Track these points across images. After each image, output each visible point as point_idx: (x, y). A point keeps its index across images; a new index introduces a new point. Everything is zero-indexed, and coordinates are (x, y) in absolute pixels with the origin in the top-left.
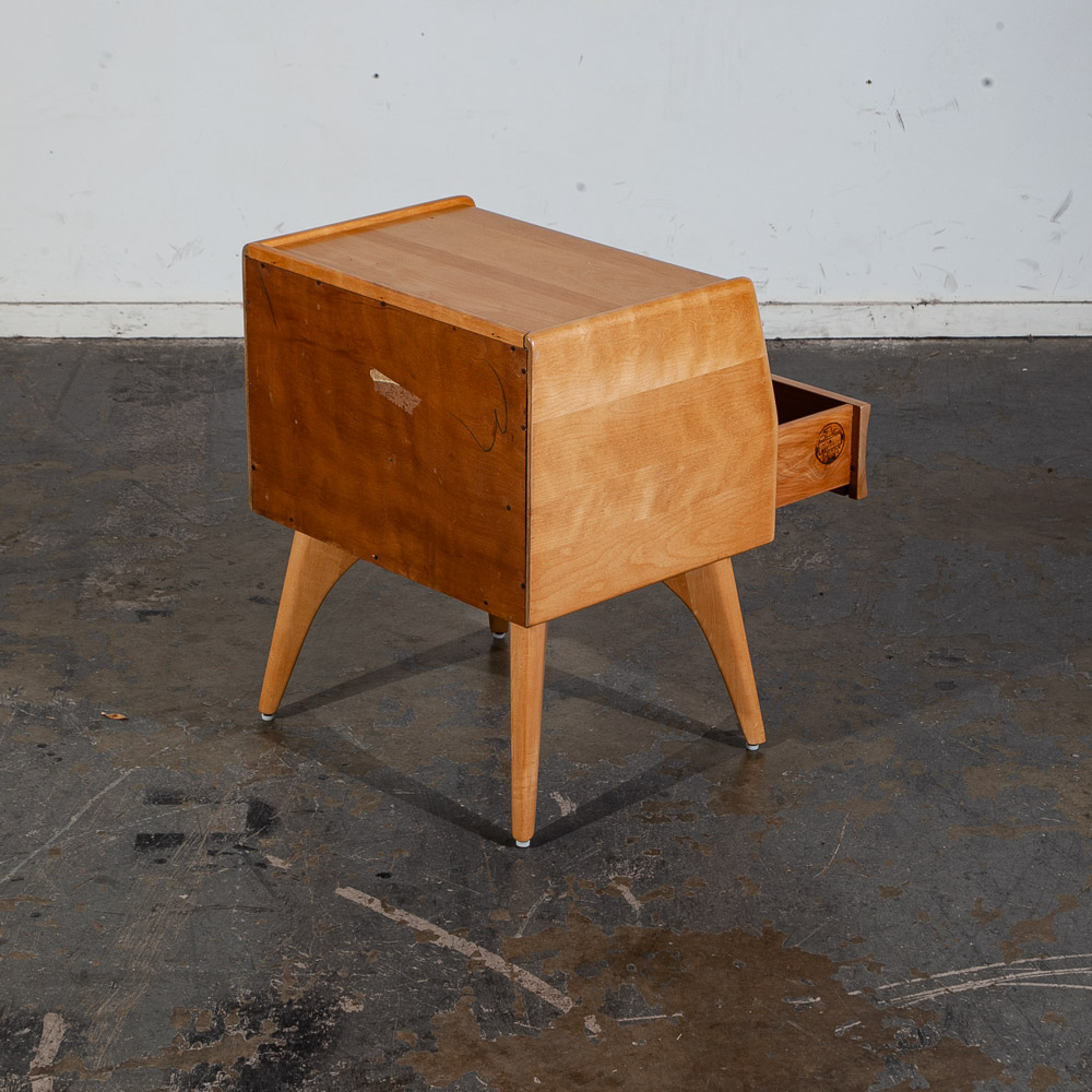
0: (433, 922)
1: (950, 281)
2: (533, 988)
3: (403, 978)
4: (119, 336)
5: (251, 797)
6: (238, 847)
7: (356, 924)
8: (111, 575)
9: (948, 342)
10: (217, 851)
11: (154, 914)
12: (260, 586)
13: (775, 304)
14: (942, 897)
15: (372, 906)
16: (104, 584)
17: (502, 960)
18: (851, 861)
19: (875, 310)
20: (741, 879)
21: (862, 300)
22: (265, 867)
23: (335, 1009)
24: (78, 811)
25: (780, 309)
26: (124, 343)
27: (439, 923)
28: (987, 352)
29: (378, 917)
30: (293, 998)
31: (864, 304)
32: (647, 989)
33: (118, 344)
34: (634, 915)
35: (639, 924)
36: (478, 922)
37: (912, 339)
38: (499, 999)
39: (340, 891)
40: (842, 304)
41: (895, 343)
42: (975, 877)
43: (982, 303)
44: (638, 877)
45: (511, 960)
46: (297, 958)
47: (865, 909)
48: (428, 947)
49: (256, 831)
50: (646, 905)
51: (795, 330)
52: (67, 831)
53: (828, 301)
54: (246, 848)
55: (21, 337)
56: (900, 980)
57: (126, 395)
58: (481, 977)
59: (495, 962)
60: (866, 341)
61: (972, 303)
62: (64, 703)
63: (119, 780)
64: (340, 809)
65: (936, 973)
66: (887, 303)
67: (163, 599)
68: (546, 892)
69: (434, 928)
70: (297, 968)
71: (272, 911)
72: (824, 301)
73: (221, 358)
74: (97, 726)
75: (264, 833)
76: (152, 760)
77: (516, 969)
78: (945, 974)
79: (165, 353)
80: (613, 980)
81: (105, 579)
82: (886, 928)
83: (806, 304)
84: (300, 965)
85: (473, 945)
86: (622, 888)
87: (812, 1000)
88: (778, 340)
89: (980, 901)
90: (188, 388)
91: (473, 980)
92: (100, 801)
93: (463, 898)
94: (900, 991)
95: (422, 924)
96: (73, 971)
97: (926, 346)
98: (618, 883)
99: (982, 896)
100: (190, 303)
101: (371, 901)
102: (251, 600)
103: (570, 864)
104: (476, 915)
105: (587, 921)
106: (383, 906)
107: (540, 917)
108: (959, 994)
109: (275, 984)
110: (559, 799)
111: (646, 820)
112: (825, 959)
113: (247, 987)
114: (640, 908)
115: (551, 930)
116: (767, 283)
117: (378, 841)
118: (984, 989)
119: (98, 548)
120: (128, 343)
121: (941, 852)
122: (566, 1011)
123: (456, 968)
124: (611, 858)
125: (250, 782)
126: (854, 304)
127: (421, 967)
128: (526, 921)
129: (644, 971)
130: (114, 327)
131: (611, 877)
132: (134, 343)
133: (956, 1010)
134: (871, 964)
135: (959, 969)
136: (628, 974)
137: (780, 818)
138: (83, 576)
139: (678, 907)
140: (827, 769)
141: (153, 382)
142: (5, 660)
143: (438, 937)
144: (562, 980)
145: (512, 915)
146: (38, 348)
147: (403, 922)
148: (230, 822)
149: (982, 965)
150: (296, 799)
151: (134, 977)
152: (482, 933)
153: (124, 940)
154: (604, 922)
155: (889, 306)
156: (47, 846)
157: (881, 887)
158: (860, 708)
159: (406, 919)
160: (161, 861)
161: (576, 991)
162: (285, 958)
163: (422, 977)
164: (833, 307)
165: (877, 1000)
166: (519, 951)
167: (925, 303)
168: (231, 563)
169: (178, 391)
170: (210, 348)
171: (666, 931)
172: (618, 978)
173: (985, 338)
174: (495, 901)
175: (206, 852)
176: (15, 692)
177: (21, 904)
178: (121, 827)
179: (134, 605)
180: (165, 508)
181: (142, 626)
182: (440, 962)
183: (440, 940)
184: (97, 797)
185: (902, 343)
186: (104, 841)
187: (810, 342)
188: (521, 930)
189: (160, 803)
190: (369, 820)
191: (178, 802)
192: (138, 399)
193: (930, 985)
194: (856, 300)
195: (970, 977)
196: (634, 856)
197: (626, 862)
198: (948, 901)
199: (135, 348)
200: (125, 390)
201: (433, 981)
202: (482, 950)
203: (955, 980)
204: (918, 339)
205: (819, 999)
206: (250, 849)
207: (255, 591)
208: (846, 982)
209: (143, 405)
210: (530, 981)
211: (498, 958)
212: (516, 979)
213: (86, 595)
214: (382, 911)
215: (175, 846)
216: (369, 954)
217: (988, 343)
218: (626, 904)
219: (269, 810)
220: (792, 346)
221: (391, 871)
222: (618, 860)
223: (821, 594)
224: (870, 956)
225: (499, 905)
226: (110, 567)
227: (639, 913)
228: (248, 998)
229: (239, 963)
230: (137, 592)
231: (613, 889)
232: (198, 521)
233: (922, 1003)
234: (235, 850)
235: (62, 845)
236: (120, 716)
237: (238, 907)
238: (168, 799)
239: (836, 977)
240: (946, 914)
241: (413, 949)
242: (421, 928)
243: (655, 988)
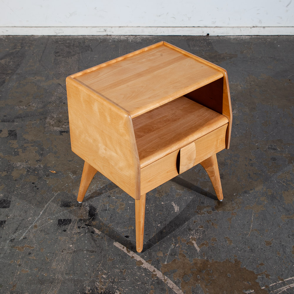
0: (141, 257)
1: (260, 21)
2: (171, 287)
3: (134, 282)
4: (57, 35)
5: (90, 204)
7: (119, 257)
8: (53, 117)
9: (259, 37)
11: (63, 253)
13: (217, 27)
14: (283, 245)
15: (124, 250)
16: (51, 121)
17: (162, 274)
18: (256, 230)
19: (242, 29)
20: (226, 238)
21: (239, 26)
22: (94, 233)
24: (42, 210)
25: (219, 28)
27: (143, 257)
28: (269, 40)
29: (126, 255)
30: (102, 291)
31: (239, 27)
32: (204, 286)
33: (57, 37)
34: (197, 254)
35: (199, 258)
36: (154, 257)
37: (250, 36)
38: (161, 291)
39: (115, 244)
41: (246, 37)
42: (291, 237)
44: (198, 237)
45: (164, 274)
46: (103, 273)
47: (262, 250)
48: (140, 268)
49: (91, 218)
50: (201, 249)
51: (222, 34)
52: (39, 218)
54: (88, 225)
55: (33, 35)
56: (275, 282)
57: (58, 54)
58: (156, 281)
59: (159, 274)
60: (239, 36)
62: (40, 166)
63: (54, 197)
64: (114, 209)
65: (285, 279)
66: (245, 27)
67: (66, 127)
68: (173, 244)
69: (142, 260)
70: (103, 278)
71: (96, 252)
72: (229, 26)
73: (82, 42)
74: (48, 175)
75: (93, 219)
76: (63, 189)
77: (166, 277)
78: (288, 279)
79: (68, 40)
81: (52, 119)
82: (269, 259)
83: (225, 27)
84: (104, 276)
85: (153, 267)
86: (194, 242)
87: (251, 291)
88: (218, 36)
90: (74, 52)
91: (153, 283)
92: (48, 206)
93: (149, 246)
94: (276, 287)
95: (138, 258)
96: (39, 278)
97: (254, 38)
98: (192, 240)
100: (74, 27)
101: (123, 248)
103: (178, 232)
104: (153, 254)
105: (185, 257)
106: (127, 250)
107: (171, 255)
108: (293, 288)
109: (97, 285)
110: (174, 205)
111: (198, 214)
112: (253, 273)
113: (89, 286)
114: (199, 251)
115: (175, 260)
116: (215, 22)
117: (124, 222)
119: (50, 108)
120: (59, 37)
121: (280, 226)
123: (148, 277)
124: (190, 229)
125: (89, 198)
128: (167, 257)
129: (202, 279)
130: (55, 32)
131: (190, 237)
132: (61, 37)
134: (266, 275)
135: (291, 277)
136: (198, 280)
137: (235, 213)
138: (46, 118)
139: (210, 250)
140: (246, 192)
141: (65, 50)
142: (25, 150)
143: (143, 263)
144: (179, 283)
145: (163, 253)
146: (37, 38)
147: (133, 257)
148: (84, 214)
150: (102, 205)
151: (57, 281)
152: (155, 262)
153: (54, 264)
154: (189, 257)
155: (245, 28)
156: (33, 224)
157: (266, 241)
158: (252, 168)
159: (134, 255)
160: (65, 231)
161: (183, 288)
162: (100, 273)
163: (139, 281)
164: (231, 28)
165: (270, 291)
166: (166, 269)
167: (254, 27)
169: (71, 53)
171: (207, 261)
172: (195, 281)
174: (158, 248)
175: (77, 227)
176: (27, 162)
177: (25, 249)
178: (54, 217)
179: (59, 129)
181: (61, 137)
182: (144, 275)
183: (143, 265)
184: (48, 204)
185: (248, 37)
186: (49, 222)
187: (226, 37)
188: (166, 260)
189: (65, 207)
190: (122, 214)
191: (70, 206)
192: (61, 56)
193: (284, 284)
194: (237, 26)
196: (196, 229)
197: (194, 231)
198: (285, 247)
200: (58, 52)
201: (142, 283)
202: (156, 269)
203: (291, 282)
204: (252, 36)
205: (253, 291)
206: (90, 226)
208: (260, 283)
209: (63, 58)
210: (170, 283)
211: (160, 273)
212: (166, 282)
213: (47, 125)
214: (127, 252)
215: (69, 224)
216: (123, 271)
218: (195, 249)
219: (95, 209)
220: (221, 38)
221: (129, 235)
222: (192, 230)
223: (237, 125)
224: (266, 271)
225: (160, 249)
226: (53, 115)
227: (199, 253)
228: (89, 291)
229: (86, 275)
230: (60, 124)
231: (191, 242)
233: (283, 292)
234: (85, 226)
235: (38, 224)
236: (54, 172)
237: (87, 250)
238: (67, 205)
239: (257, 281)
240: (285, 253)
241: (136, 269)
242: (138, 260)
243: (206, 286)
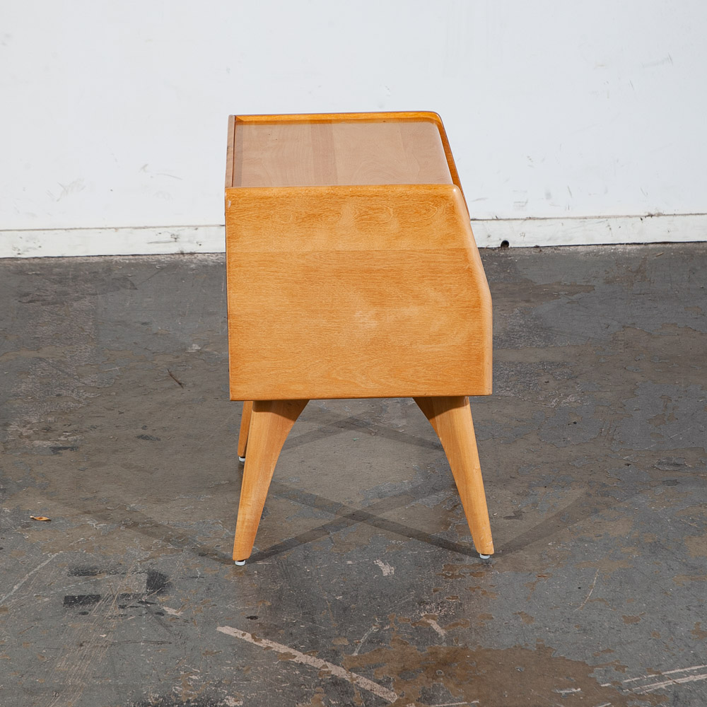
0: (290, 647)
2: (368, 688)
3: (271, 683)
4: (19, 256)
5: (149, 569)
6: (142, 602)
7: (233, 649)
8: (29, 423)
9: (670, 246)
10: (126, 606)
11: (82, 648)
12: (144, 428)
13: (534, 219)
14: (669, 622)
15: (245, 638)
16: (24, 430)
17: (343, 670)
18: (602, 600)
19: (612, 222)
20: (519, 613)
21: (602, 215)
22: (163, 615)
23: (222, 704)
24: (19, 582)
25: (538, 222)
26: (23, 261)
27: (296, 647)
28: (701, 252)
29: (251, 645)
30: (190, 698)
31: (603, 217)
32: (452, 686)
33: (19, 262)
34: (441, 638)
35: (444, 645)
36: (324, 646)
37: (642, 244)
38: (343, 695)
39: (220, 629)
40: (586, 218)
41: (629, 247)
42: (694, 609)
43: (696, 214)
44: (442, 614)
45: (352, 670)
46: (192, 673)
47: (612, 631)
48: (288, 663)
49: (154, 591)
50: (449, 632)
51: (550, 239)
52: (12, 596)
53: (575, 216)
54: (148, 603)
56: (639, 676)
57: (29, 298)
58: (328, 681)
59: (339, 672)
60: (606, 247)
61: (688, 215)
63: (48, 561)
64: (216, 575)
65: (666, 671)
66: (621, 217)
67: (70, 439)
68: (374, 625)
69: (292, 651)
70: (192, 680)
71: (170, 643)
72: (572, 216)
73: (101, 270)
74: (28, 525)
75: (160, 593)
76: (72, 547)
77: (355, 675)
78: (673, 672)
79: (56, 267)
80: (427, 681)
81: (24, 426)
82: (629, 643)
83: (558, 218)
84: (194, 677)
85: (322, 661)
86: (430, 621)
87: (574, 690)
88: (537, 247)
89: (698, 624)
90: (77, 292)
91: (322, 683)
92: (34, 575)
93: (312, 631)
94: (639, 683)
95: (283, 649)
96: (24, 686)
97: (652, 249)
98: (428, 618)
99: (700, 620)
100: (76, 229)
101: (243, 635)
102: (139, 437)
103: (391, 607)
104: (322, 641)
105: (405, 644)
106: (253, 638)
107: (370, 642)
108: (683, 684)
109: (176, 690)
110: (381, 564)
111: (447, 577)
112: (584, 664)
113: (155, 692)
114: (445, 635)
115: (379, 650)
116: (526, 202)
117: (246, 596)
118: (702, 680)
119: (17, 405)
120: (26, 261)
121: (669, 593)
122: (393, 702)
123: (309, 676)
124: (422, 602)
125: (147, 559)
126: (596, 217)
127: (284, 676)
128: (360, 645)
129: (449, 675)
130: (15, 249)
131: (422, 615)
132: (32, 261)
133: (681, 694)
134: (617, 666)
135: (683, 668)
136: (438, 677)
137: (547, 573)
138: (7, 425)
139: (473, 633)
140: (581, 540)
141: (48, 288)
143: (295, 656)
144: (389, 681)
145: (349, 641)
147: (268, 648)
148: (134, 586)
149: (701, 665)
150: (183, 570)
151: (71, 689)
152: (328, 653)
153: (61, 665)
154: (418, 643)
155: (623, 219)
157: (624, 617)
158: (606, 499)
159: (271, 645)
160: (84, 613)
161: (399, 689)
162: (182, 673)
163: (285, 682)
164: (579, 220)
165: (622, 689)
166: (356, 664)
167: (652, 216)
168: (121, 413)
169: (69, 294)
170: (91, 263)
171: (465, 649)
172: (430, 680)
173: (699, 242)
174: (337, 632)
175: (118, 606)
178: (52, 592)
179: (49, 443)
180: (66, 376)
181: (56, 457)
182: (297, 672)
183: (297, 658)
184: (32, 572)
185: (634, 247)
186: (40, 602)
187: (562, 248)
188: (357, 650)
189: (80, 575)
190: (239, 582)
191: (94, 574)
192: (38, 300)
193: (662, 679)
194: (597, 215)
195: (692, 673)
196: (439, 601)
197: (433, 604)
198: (675, 624)
199: (32, 264)
200: (28, 294)
201: (293, 685)
202: (329, 664)
203: (681, 675)
204: (646, 244)
205: (579, 689)
206: (151, 604)
207: (141, 432)
208: (599, 678)
209: (43, 305)
210: (365, 683)
211: (340, 669)
212: (355, 682)
213: (11, 438)
214: (252, 641)
215: (94, 603)
216: (245, 669)
217: (701, 245)
218: (434, 631)
219: (163, 577)
220: (548, 251)
221: (257, 615)
222: (427, 604)
223: (575, 423)
224: (617, 661)
225: (339, 635)
226: (27, 418)
227: (444, 638)
228: (156, 699)
229: (148, 677)
230: (50, 434)
231: (423, 622)
232: (93, 384)
233: (656, 690)
234: (139, 605)
235: (8, 605)
236: (44, 519)
237: (145, 641)
238: (86, 572)
239: (592, 675)
240: (673, 633)
241: (277, 665)
242: (283, 651)
243: (458, 685)
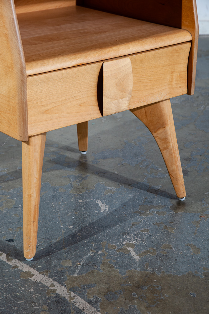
0: (31, 266)
2: (81, 307)
3: (10, 300)
17: (66, 289)
20: (190, 245)
27: (35, 267)
29: (4, 263)
32: (143, 308)
34: (136, 264)
35: (139, 270)
36: (55, 267)
44: (138, 243)
45: (71, 289)
48: (27, 281)
50: (142, 258)
58: (53, 299)
59: (61, 290)
68: (91, 250)
69: (32, 270)
77: (73, 294)
80: (125, 302)
85: (51, 280)
86: (129, 249)
91: (48, 301)
93: (48, 253)
95: (26, 268)
98: (128, 246)
101: (1, 254)
103: (104, 236)
104: (54, 263)
105: (111, 267)
106: (7, 257)
107: (87, 264)
110: (100, 203)
111: (141, 214)
114: (139, 260)
115: (93, 272)
117: (10, 223)
123: (40, 294)
124: (124, 233)
128: (80, 267)
129: (141, 297)
131: (124, 243)
136: (133, 299)
139: (159, 260)
143: (33, 275)
144: (97, 302)
145: (73, 263)
147: (16, 267)
152: (56, 273)
154: (120, 267)
159: (18, 265)
161: (104, 309)
163: (21, 299)
166: (75, 284)
171: (153, 273)
172: (127, 301)
174: (65, 255)
182: (32, 290)
183: (34, 277)
188: (77, 271)
190: (7, 212)
196: (136, 232)
197: (132, 235)
201: (27, 302)
202: (55, 283)
210: (80, 303)
211: (63, 288)
212: (72, 301)
214: (6, 260)
218: (132, 257)
221: (13, 238)
222: (128, 234)
225: (67, 257)
227: (138, 263)
231: (125, 249)
241: (19, 282)
242: (25, 270)
243: (148, 308)
